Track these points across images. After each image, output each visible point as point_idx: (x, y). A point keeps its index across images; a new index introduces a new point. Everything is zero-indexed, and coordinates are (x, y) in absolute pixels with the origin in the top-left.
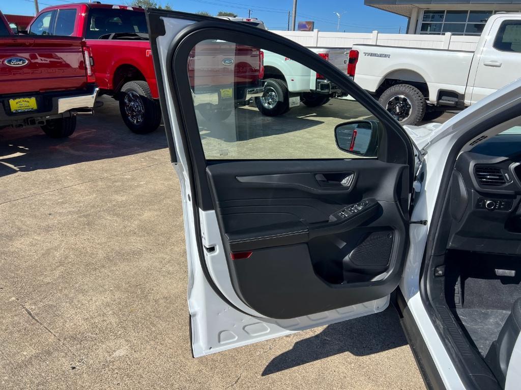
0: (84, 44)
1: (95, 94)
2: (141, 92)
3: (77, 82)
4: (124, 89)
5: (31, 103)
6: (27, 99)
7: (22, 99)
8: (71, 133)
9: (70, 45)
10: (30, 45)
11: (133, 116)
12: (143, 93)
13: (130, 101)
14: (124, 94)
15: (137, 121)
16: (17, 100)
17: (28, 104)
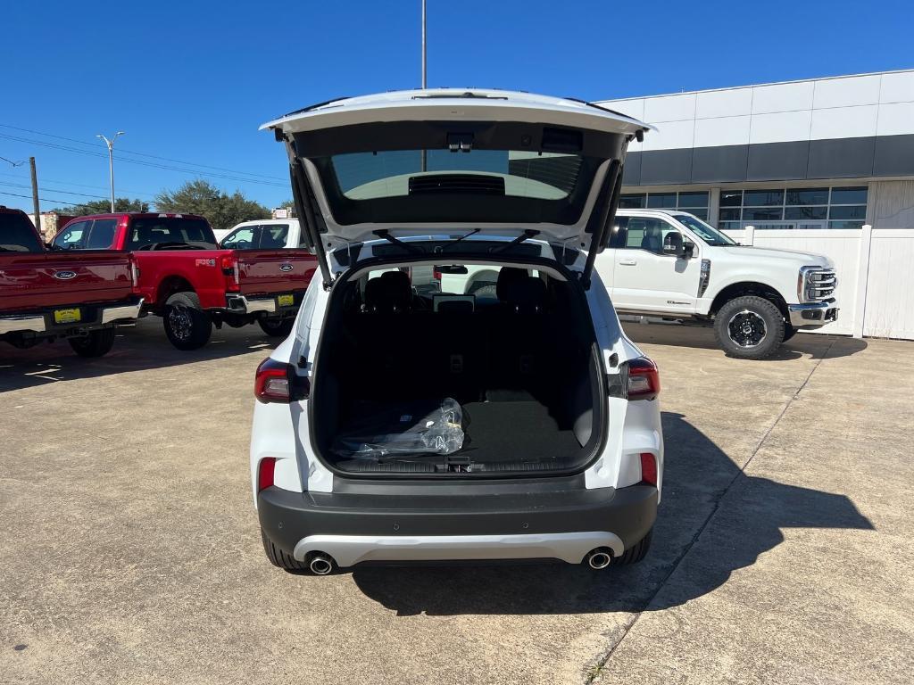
0: (131, 257)
1: (140, 305)
2: (190, 304)
3: (123, 294)
4: (169, 302)
5: (75, 314)
6: (72, 310)
7: (67, 311)
8: (107, 351)
9: (118, 258)
10: (80, 259)
11: (178, 332)
12: (191, 304)
13: (176, 314)
14: (170, 307)
15: (184, 337)
16: (62, 312)
17: (72, 315)
